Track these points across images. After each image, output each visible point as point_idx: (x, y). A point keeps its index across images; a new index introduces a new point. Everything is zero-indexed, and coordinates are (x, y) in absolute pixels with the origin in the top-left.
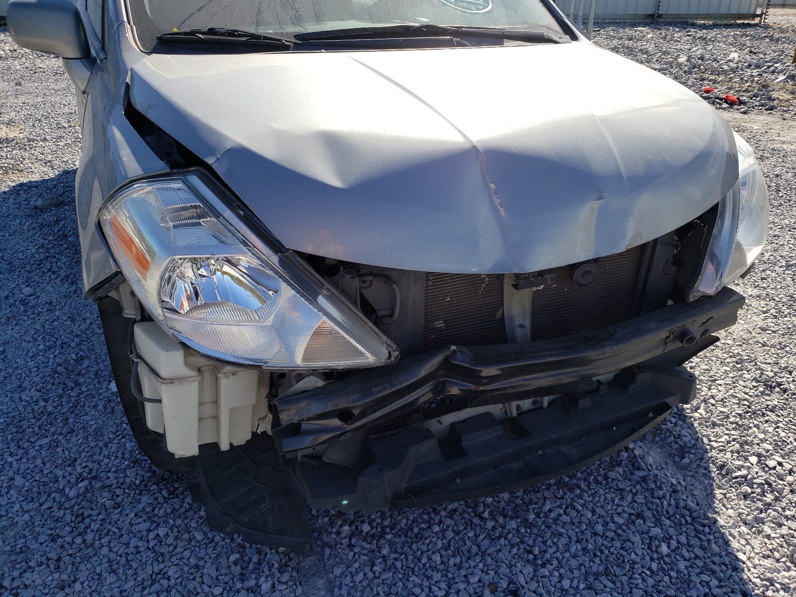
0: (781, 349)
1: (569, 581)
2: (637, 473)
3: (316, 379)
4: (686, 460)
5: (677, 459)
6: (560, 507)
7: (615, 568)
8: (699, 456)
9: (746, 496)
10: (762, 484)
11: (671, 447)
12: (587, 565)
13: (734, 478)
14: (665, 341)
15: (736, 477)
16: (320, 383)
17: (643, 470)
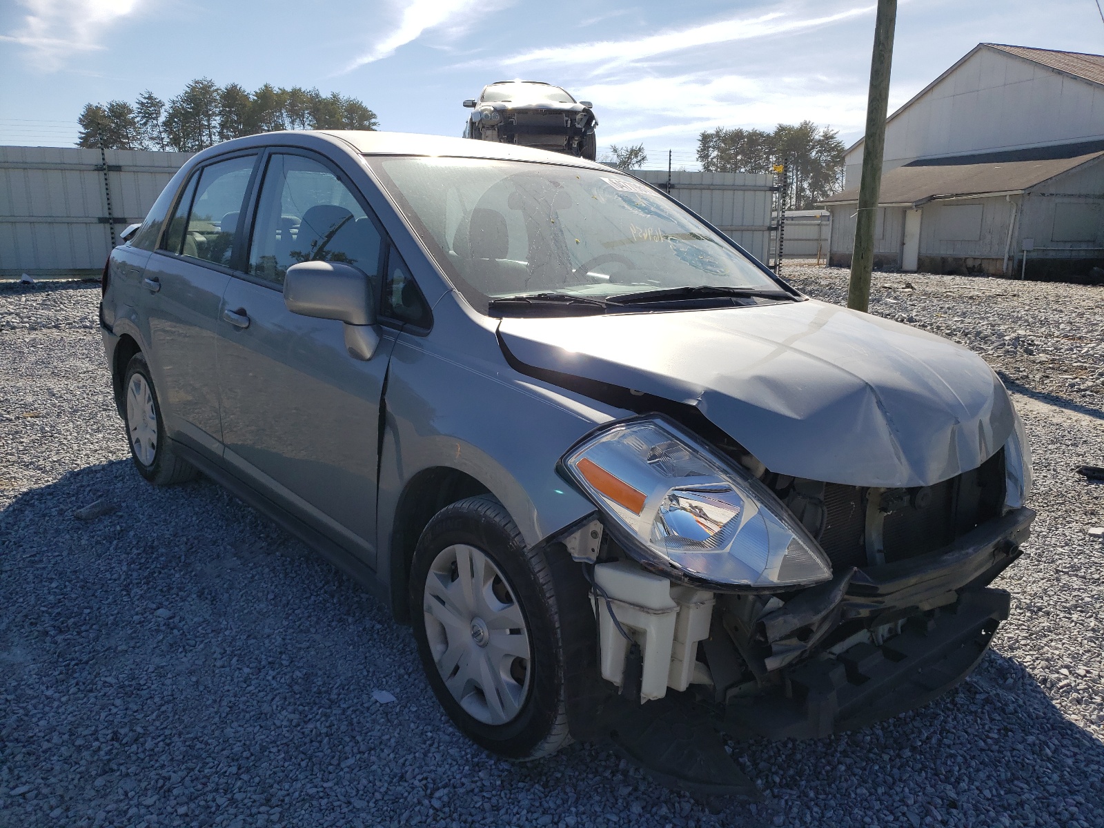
0: (1019, 579)
1: (988, 791)
2: (978, 696)
3: (778, 600)
4: (1010, 681)
5: (1001, 682)
6: (935, 732)
7: (1020, 772)
8: (1020, 675)
9: (1079, 701)
10: (1086, 689)
11: (989, 672)
12: (995, 775)
13: (1060, 689)
14: (993, 555)
15: (1062, 687)
16: (781, 603)
17: (981, 693)
